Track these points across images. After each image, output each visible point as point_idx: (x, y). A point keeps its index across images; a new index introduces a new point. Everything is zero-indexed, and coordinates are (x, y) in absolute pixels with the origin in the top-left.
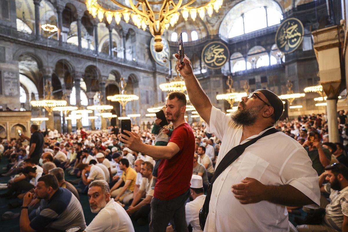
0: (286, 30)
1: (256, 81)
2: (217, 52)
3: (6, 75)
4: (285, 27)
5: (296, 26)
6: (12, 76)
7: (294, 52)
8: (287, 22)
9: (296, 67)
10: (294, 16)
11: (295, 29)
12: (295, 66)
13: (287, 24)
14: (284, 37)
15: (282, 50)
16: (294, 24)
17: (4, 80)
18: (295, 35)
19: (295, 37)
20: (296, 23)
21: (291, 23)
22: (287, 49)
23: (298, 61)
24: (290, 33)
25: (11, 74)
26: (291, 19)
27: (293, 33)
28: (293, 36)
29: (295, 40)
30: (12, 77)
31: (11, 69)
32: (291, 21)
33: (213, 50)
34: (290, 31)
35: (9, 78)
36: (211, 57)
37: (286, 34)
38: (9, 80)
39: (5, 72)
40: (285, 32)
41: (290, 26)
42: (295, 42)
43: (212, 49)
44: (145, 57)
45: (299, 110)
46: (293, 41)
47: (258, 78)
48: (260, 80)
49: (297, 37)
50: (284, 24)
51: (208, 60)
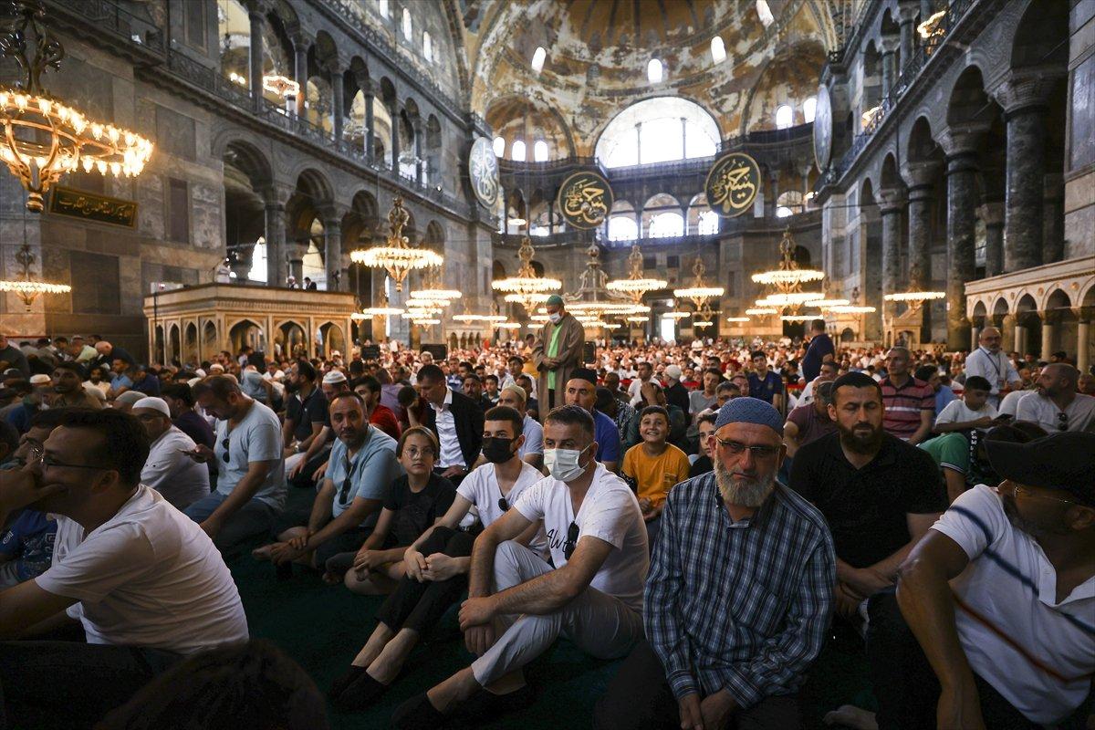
0: (727, 174)
1: (658, 263)
2: (590, 193)
3: (196, 193)
4: (726, 168)
5: (747, 169)
6: (208, 197)
7: (738, 217)
8: (731, 159)
9: (741, 245)
10: (743, 150)
11: (746, 175)
12: (740, 242)
13: (731, 163)
14: (723, 186)
15: (718, 209)
16: (744, 166)
17: (192, 207)
18: (744, 186)
19: (743, 190)
20: (747, 163)
21: (737, 163)
22: (726, 209)
23: (745, 235)
24: (735, 181)
25: (206, 193)
26: (738, 154)
27: (741, 182)
28: (739, 187)
29: (744, 195)
30: (209, 201)
31: (207, 179)
32: (739, 159)
33: (583, 188)
34: (735, 176)
35: (201, 202)
36: (578, 202)
37: (727, 181)
38: (203, 207)
39: (193, 185)
40: (725, 177)
41: (736, 167)
42: (743, 200)
43: (581, 186)
44: (455, 184)
45: (741, 325)
46: (739, 196)
47: (661, 258)
48: (665, 263)
49: (748, 191)
50: (724, 161)
51: (570, 209)
